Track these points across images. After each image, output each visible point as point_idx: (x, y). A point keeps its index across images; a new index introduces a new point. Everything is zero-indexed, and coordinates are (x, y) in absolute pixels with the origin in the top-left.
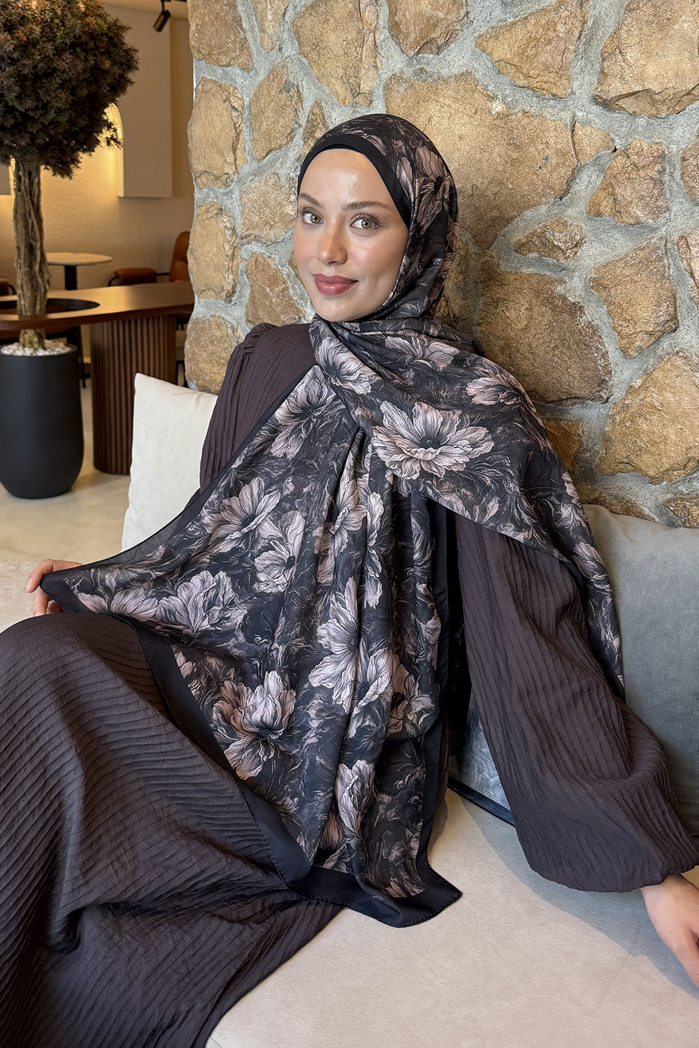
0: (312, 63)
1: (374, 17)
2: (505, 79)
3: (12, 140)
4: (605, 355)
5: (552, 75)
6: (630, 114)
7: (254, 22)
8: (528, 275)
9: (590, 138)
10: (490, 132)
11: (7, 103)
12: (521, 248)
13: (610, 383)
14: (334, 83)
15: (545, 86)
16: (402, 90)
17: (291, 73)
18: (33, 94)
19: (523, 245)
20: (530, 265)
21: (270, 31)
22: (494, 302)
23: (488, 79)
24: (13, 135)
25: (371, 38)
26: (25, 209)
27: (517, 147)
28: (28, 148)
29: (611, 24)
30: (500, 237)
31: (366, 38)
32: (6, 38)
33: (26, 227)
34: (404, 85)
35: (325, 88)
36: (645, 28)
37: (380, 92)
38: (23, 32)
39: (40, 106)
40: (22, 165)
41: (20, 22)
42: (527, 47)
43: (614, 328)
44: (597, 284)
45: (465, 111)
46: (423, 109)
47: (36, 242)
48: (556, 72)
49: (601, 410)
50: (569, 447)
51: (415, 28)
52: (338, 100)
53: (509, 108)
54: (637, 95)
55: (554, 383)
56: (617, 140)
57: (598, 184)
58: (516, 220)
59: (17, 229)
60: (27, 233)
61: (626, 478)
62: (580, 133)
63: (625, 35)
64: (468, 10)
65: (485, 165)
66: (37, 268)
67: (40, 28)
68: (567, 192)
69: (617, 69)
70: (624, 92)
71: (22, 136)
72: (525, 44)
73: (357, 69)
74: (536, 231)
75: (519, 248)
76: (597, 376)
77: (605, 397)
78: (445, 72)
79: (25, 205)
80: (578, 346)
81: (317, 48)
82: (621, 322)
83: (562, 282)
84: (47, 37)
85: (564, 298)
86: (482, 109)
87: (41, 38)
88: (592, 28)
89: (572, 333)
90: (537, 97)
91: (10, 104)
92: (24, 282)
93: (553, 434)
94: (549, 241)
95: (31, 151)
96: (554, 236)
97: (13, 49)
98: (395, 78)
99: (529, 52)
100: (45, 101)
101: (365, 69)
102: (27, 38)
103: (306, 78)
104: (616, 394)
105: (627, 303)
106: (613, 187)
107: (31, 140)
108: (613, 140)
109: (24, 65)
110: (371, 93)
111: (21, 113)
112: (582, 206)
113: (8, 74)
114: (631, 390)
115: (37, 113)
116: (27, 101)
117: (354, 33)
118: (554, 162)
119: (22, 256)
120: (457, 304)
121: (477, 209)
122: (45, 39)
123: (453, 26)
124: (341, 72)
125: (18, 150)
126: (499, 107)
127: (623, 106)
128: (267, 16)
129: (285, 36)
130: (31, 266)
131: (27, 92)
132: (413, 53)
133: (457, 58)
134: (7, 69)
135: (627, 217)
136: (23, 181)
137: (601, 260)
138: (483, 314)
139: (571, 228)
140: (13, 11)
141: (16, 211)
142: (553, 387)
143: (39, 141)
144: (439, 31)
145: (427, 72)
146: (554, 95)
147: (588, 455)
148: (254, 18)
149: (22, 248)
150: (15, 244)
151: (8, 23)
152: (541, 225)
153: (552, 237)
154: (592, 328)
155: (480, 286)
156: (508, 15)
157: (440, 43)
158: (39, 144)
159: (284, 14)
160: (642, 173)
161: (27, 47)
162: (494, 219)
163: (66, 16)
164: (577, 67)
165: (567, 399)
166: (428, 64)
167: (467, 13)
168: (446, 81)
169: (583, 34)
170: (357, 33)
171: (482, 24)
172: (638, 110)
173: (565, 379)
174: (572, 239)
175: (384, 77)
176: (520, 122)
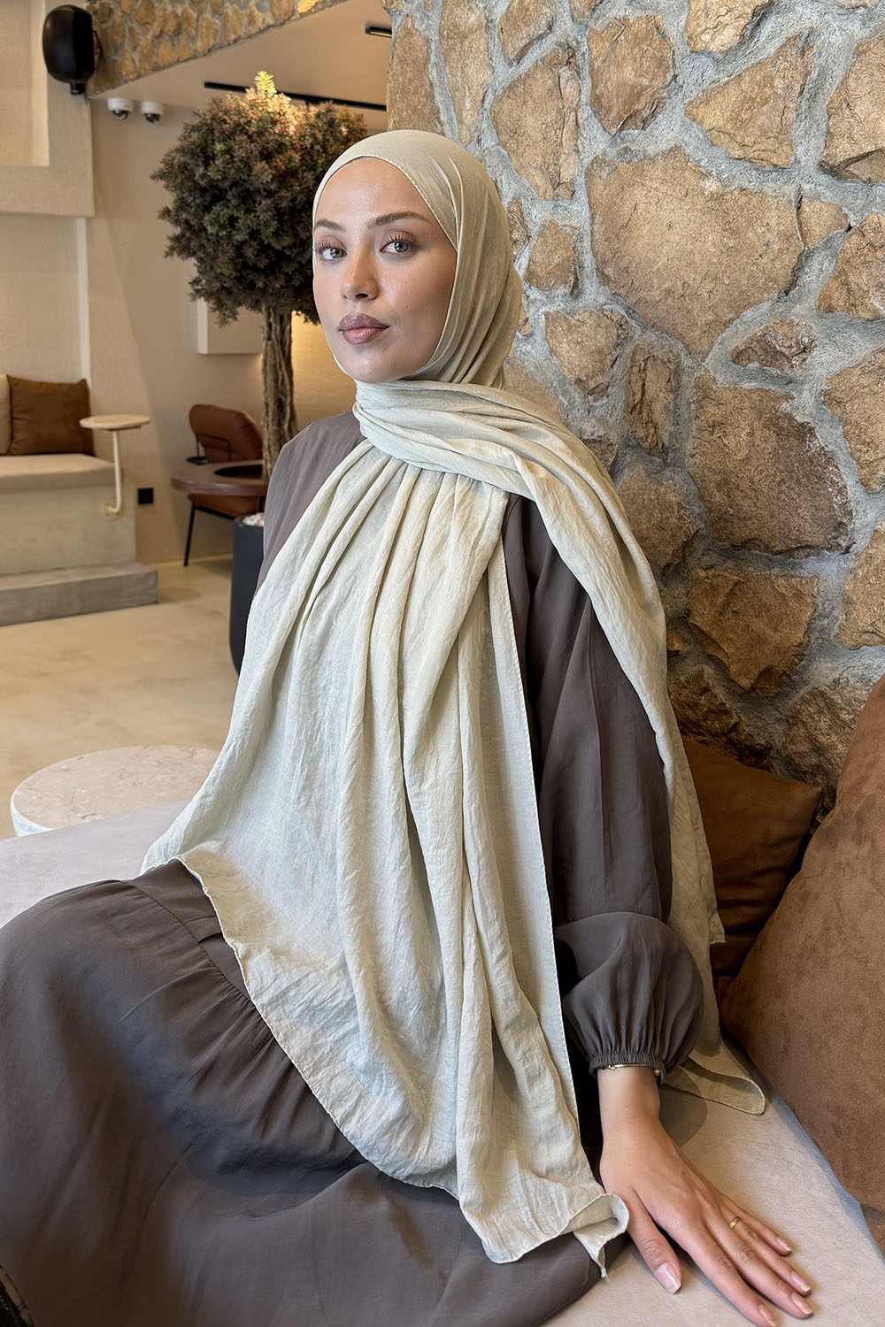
0: (511, 155)
1: (576, 93)
2: (719, 152)
3: (265, 283)
4: (842, 491)
5: (771, 141)
6: (865, 182)
7: (454, 114)
8: (750, 391)
9: (819, 217)
10: (703, 217)
11: (263, 242)
12: (738, 357)
13: (850, 527)
14: (534, 174)
15: (763, 155)
16: (604, 175)
17: (489, 167)
18: (291, 230)
19: (741, 352)
20: (751, 379)
21: (468, 120)
22: (709, 426)
23: (700, 153)
24: (267, 276)
25: (572, 118)
26: (275, 359)
27: (735, 233)
28: (284, 290)
29: (839, 73)
30: (717, 345)
31: (567, 119)
32: (264, 167)
33: (276, 380)
34: (607, 169)
35: (525, 181)
36: (876, 73)
37: (583, 180)
38: (281, 160)
39: (298, 242)
40: (274, 312)
41: (276, 150)
42: (742, 110)
43: (852, 454)
44: (829, 399)
45: (674, 194)
46: (628, 195)
47: (285, 396)
48: (775, 137)
49: (842, 563)
50: (801, 611)
51: (618, 101)
52: (538, 193)
53: (725, 186)
54: (870, 157)
55: (780, 528)
56: (852, 216)
57: (830, 271)
58: (734, 323)
59: (265, 382)
60: (277, 387)
61: (873, 653)
62: (807, 209)
63: (853, 85)
64: (676, 73)
65: (697, 257)
66: (286, 427)
67: (302, 156)
68: (793, 284)
69: (844, 126)
70: (853, 155)
71: (276, 278)
72: (739, 107)
73: (557, 155)
74: (756, 334)
75: (737, 357)
76: (832, 517)
77: (844, 545)
78: (651, 150)
79: (275, 355)
80: (808, 479)
81: (516, 136)
82: (858, 447)
83: (788, 397)
84: (307, 166)
85: (791, 418)
86: (693, 190)
87: (300, 166)
88: (817, 80)
89: (801, 462)
90: (757, 169)
91: (266, 242)
92: (271, 442)
93: (783, 595)
94: (769, 346)
95: (286, 294)
96: (775, 339)
97: (272, 180)
98: (596, 162)
99: (743, 115)
100: (305, 238)
101: (565, 154)
102: (286, 168)
103: (505, 171)
104: (858, 542)
105: (866, 421)
106: (846, 274)
107: (287, 282)
108: (846, 216)
109: (282, 198)
110: (573, 183)
111: (276, 252)
112: (812, 301)
113: (265, 208)
114: (877, 536)
115: (294, 250)
116: (286, 238)
117: (554, 113)
118: (776, 247)
119: (270, 413)
120: (666, 431)
121: (689, 312)
122: (304, 168)
123: (659, 93)
124: (539, 160)
125: (271, 294)
126: (713, 186)
127: (855, 172)
128: (464, 105)
129: (484, 125)
130: (280, 425)
131: (285, 228)
132: (615, 130)
133: (667, 131)
134: (264, 202)
135: (864, 311)
136: (273, 328)
137: (836, 368)
138: (697, 442)
139: (798, 329)
140: (271, 138)
141: (265, 363)
142: (780, 533)
143: (293, 283)
144: (643, 100)
145: (632, 152)
146: (775, 166)
147: (826, 622)
148: (452, 107)
149: (271, 404)
150: (263, 400)
151: (265, 152)
152: (762, 327)
153: (774, 342)
154: (825, 455)
155: (693, 406)
156: (722, 75)
157: (645, 116)
158: (293, 285)
159: (483, 100)
160: (880, 254)
161: (285, 178)
162: (709, 324)
163: (328, 140)
164: (800, 129)
165: (798, 548)
166: (633, 141)
167: (675, 77)
168: (653, 160)
169: (806, 88)
170: (559, 112)
171: (693, 87)
172: (873, 177)
173: (793, 524)
174: (797, 343)
175: (587, 161)
176: (736, 202)
